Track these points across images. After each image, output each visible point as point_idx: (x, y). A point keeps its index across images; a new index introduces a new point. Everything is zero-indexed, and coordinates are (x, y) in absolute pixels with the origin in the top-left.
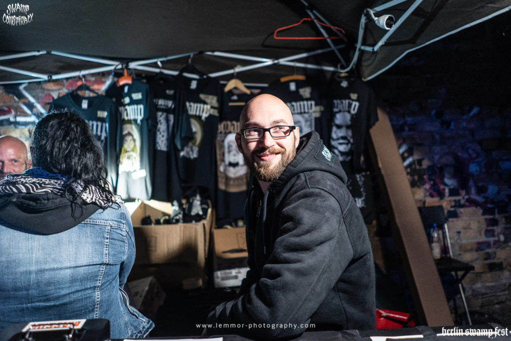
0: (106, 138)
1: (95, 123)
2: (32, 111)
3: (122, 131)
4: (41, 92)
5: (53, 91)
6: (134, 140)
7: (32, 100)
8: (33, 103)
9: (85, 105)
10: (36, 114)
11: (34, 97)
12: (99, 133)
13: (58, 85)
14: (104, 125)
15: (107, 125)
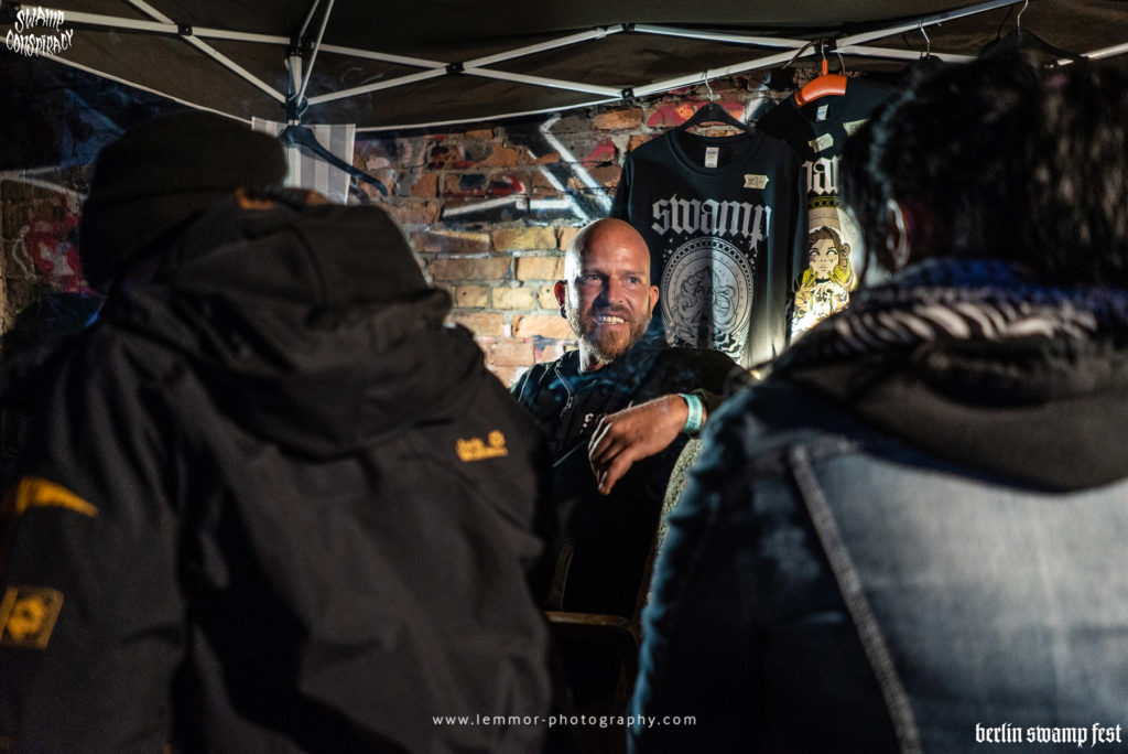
0: (762, 245)
1: (736, 205)
2: (565, 184)
3: (806, 226)
4: (589, 137)
5: (616, 132)
6: (841, 250)
7: (568, 157)
8: (569, 165)
9: (711, 159)
10: (575, 193)
11: (571, 149)
12: (745, 233)
13: (629, 116)
14: (759, 209)
15: (768, 210)
